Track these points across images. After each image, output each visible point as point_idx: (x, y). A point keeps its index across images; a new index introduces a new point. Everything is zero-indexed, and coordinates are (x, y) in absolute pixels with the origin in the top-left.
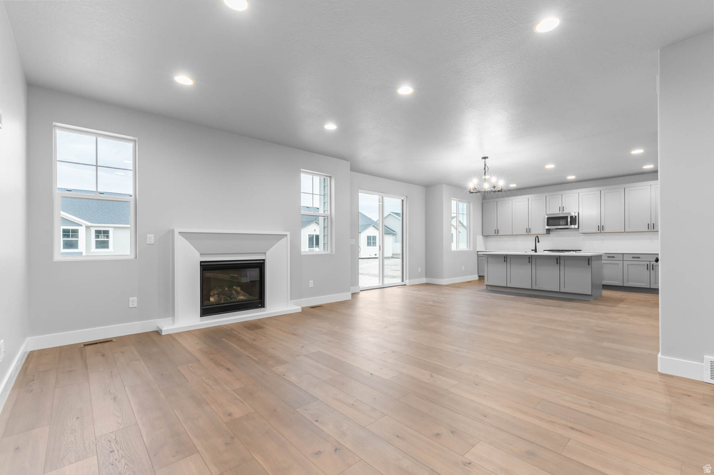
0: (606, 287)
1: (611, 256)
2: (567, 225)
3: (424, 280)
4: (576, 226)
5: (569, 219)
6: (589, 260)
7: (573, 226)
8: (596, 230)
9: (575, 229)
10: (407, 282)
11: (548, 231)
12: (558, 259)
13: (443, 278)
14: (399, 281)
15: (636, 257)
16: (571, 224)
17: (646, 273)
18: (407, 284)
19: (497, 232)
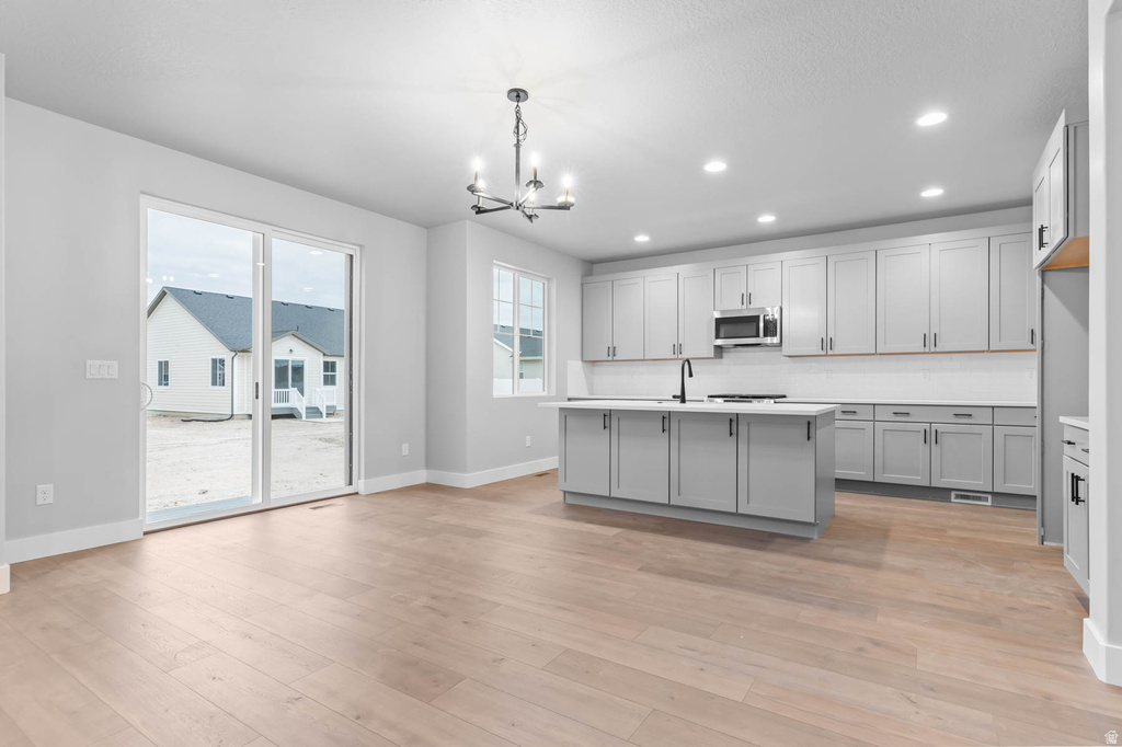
0: (843, 484)
1: (849, 410)
2: (758, 336)
3: (421, 476)
4: (776, 340)
5: (761, 325)
6: (809, 423)
7: (769, 340)
8: (816, 349)
9: (773, 345)
10: (360, 485)
11: (719, 350)
12: (733, 421)
13: (464, 470)
14: (338, 483)
15: (902, 411)
16: (765, 335)
17: (922, 449)
18: (362, 491)
19: (612, 351)
